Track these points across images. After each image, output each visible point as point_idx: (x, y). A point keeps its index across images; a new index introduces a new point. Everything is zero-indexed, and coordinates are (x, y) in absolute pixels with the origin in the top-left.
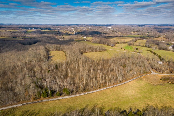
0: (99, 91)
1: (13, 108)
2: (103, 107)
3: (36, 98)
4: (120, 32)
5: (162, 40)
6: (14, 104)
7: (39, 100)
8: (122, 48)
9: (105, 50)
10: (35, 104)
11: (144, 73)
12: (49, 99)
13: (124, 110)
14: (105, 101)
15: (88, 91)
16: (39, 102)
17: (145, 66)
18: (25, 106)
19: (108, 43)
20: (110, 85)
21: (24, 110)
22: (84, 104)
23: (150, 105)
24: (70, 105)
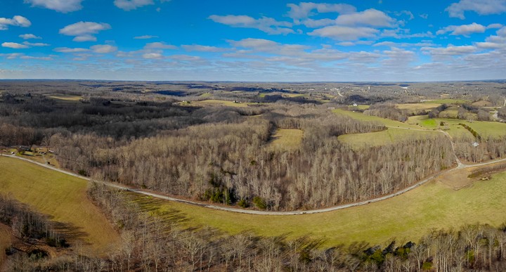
1: (163, 200)
2: (322, 240)
3: (201, 199)
5: (484, 105)
6: (169, 196)
7: (204, 203)
8: (417, 124)
9: (385, 128)
10: (194, 207)
11: (441, 169)
12: (222, 207)
14: (335, 229)
15: (307, 209)
16: (203, 206)
18: (180, 203)
20: (363, 200)
21: (174, 207)
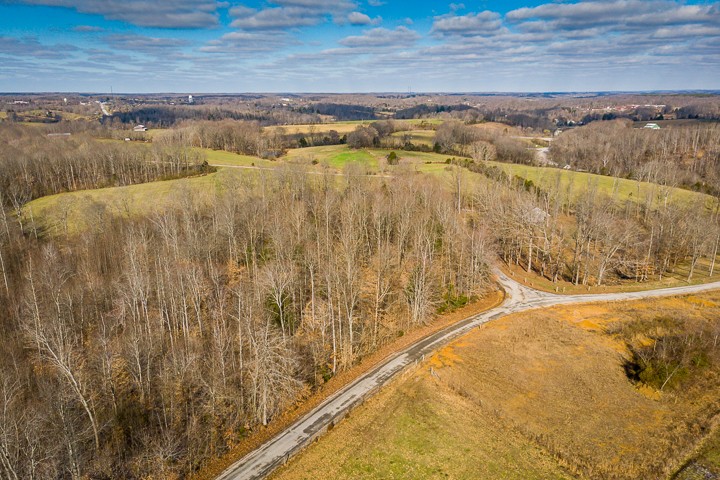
8: (315, 162)
17: (447, 238)
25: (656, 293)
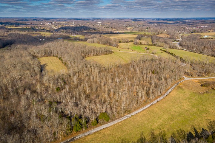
0: (144, 110)
2: (163, 133)
4: (114, 28)
5: (166, 37)
7: (71, 137)
8: (129, 49)
9: (112, 52)
12: (84, 133)
13: (189, 132)
14: (160, 123)
16: (72, 140)
19: (110, 42)
22: (137, 132)
23: (212, 120)
24: (120, 138)
25: (205, 78)
